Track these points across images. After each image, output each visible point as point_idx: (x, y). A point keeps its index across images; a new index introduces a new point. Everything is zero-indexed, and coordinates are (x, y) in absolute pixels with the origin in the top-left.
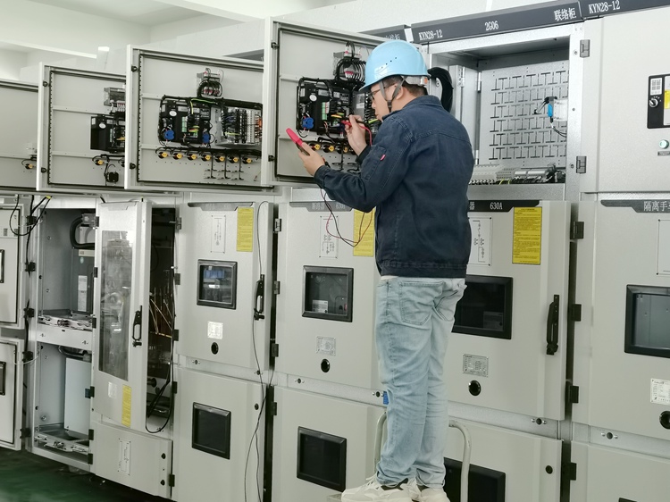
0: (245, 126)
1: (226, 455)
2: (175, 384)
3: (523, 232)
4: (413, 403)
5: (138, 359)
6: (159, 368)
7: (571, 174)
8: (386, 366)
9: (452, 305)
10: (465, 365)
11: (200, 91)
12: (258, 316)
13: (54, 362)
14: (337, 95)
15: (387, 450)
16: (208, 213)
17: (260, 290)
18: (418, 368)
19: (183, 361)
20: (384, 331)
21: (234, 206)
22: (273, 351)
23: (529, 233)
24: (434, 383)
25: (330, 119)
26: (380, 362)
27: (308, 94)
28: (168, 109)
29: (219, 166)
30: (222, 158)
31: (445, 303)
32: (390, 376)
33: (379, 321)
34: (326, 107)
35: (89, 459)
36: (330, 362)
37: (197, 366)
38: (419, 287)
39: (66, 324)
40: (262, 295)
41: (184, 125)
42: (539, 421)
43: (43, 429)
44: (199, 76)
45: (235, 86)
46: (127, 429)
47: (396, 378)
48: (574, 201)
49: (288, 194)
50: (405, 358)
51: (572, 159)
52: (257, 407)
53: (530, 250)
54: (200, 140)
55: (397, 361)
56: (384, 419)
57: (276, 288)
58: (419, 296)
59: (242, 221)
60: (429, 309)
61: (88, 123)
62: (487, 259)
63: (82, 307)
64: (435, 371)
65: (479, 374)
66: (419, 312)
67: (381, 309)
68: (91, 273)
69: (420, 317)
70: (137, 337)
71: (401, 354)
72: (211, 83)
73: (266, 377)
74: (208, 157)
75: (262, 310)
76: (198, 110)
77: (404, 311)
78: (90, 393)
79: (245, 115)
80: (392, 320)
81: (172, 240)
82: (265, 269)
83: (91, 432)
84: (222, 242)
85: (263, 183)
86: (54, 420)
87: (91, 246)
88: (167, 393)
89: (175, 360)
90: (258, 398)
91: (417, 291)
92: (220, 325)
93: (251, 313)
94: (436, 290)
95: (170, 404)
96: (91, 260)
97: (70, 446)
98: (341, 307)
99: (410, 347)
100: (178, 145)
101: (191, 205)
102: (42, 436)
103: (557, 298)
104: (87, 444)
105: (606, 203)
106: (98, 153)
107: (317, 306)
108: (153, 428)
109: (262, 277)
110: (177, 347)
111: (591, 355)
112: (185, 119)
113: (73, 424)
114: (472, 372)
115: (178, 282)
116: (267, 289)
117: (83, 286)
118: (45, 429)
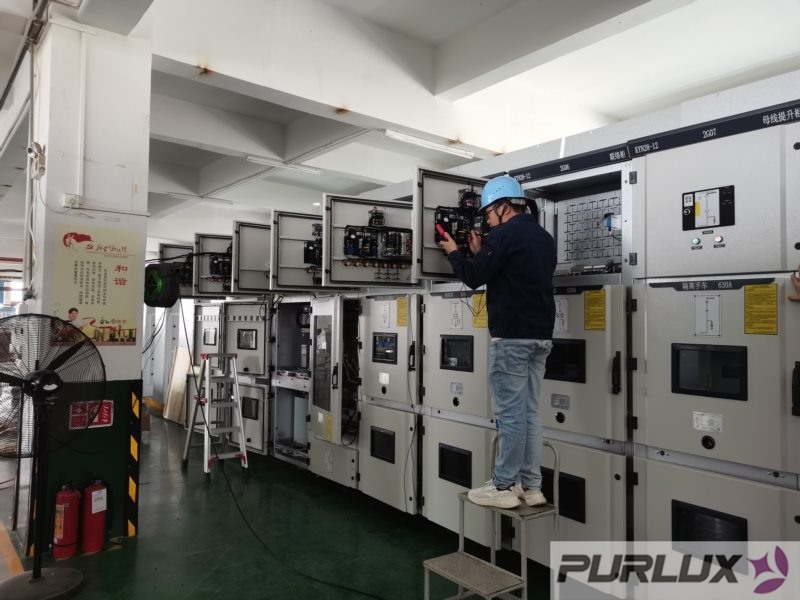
0: (400, 243)
1: (392, 460)
2: (360, 413)
3: (592, 308)
4: (516, 428)
5: (336, 397)
6: (349, 403)
7: (626, 266)
8: (497, 403)
9: (544, 359)
10: (553, 402)
11: (370, 221)
12: (411, 368)
13: (287, 401)
14: (462, 218)
15: (499, 463)
16: (379, 302)
17: (412, 351)
18: (519, 404)
19: (364, 398)
20: (494, 378)
21: (395, 297)
22: (421, 392)
23: (596, 308)
24: (532, 414)
25: (458, 234)
26: (493, 400)
27: (443, 217)
28: (350, 234)
29: (383, 271)
30: (385, 265)
31: (538, 358)
32: (500, 410)
33: (491, 371)
35: (308, 461)
36: (460, 399)
37: (374, 402)
38: (518, 346)
39: (293, 375)
40: (414, 354)
41: (360, 244)
42: (608, 441)
43: (281, 442)
44: (370, 212)
45: (394, 218)
46: (330, 443)
47: (504, 411)
48: (629, 285)
49: (429, 288)
50: (510, 397)
51: (626, 255)
52: (411, 429)
53: (598, 320)
54: (371, 254)
55: (504, 398)
56: (496, 440)
57: (422, 350)
58: (518, 353)
59: (400, 306)
60: (526, 362)
61: (302, 246)
62: (566, 327)
63: (304, 364)
64: (532, 406)
65: (563, 408)
66: (519, 364)
67: (492, 363)
68: (308, 342)
69: (520, 368)
70: (335, 382)
71: (508, 394)
72: (377, 217)
73: (417, 409)
74: (376, 265)
75: (413, 365)
76: (369, 234)
77: (508, 364)
78: (308, 418)
79: (400, 237)
80: (500, 370)
81: (356, 321)
82: (415, 337)
83: (309, 444)
84: (387, 320)
85: (413, 281)
86: (287, 436)
87: (308, 326)
88: (355, 419)
89: (359, 398)
90: (412, 423)
91: (517, 349)
92: (387, 375)
93: (406, 367)
94: (531, 349)
95: (356, 427)
96: (308, 334)
97: (296, 453)
98: (466, 363)
99: (513, 389)
100: (356, 257)
101: (368, 297)
102: (280, 446)
103: (618, 353)
105: (653, 285)
106: (308, 265)
107: (450, 361)
108: (346, 442)
109: (414, 343)
110: (360, 389)
111: (645, 394)
112: (361, 240)
113: (298, 438)
114: (558, 407)
115: (361, 348)
116: (417, 350)
117: (304, 351)
118: (282, 442)
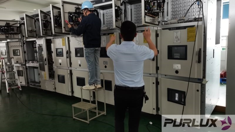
1: (64, 83)
2: (54, 71)
5: (46, 67)
6: (51, 69)
9: (99, 52)
10: (104, 63)
12: (67, 58)
13: (32, 70)
14: (76, 15)
16: (56, 39)
17: (67, 53)
19: (55, 67)
21: (61, 38)
22: (71, 64)
25: (75, 20)
27: (70, 15)
31: (97, 52)
34: (74, 17)
35: (40, 86)
36: (81, 65)
37: (58, 68)
39: (33, 62)
46: (46, 80)
47: (89, 66)
52: (69, 74)
57: (70, 52)
58: (91, 51)
59: (63, 40)
63: (36, 59)
64: (97, 64)
65: (106, 64)
66: (91, 54)
68: (37, 52)
70: (46, 63)
73: (70, 68)
78: (39, 74)
80: (87, 56)
82: (68, 49)
83: (40, 81)
84: (59, 45)
86: (33, 80)
87: (36, 48)
88: (53, 73)
89: (54, 67)
90: (69, 72)
92: (61, 60)
93: (66, 57)
96: (36, 50)
97: (36, 85)
98: (82, 55)
99: (91, 60)
101: (53, 38)
104: (40, 84)
107: (78, 55)
108: (51, 80)
109: (67, 50)
110: (54, 64)
113: (37, 80)
115: (53, 53)
116: (69, 52)
117: (36, 55)
118: (32, 82)
